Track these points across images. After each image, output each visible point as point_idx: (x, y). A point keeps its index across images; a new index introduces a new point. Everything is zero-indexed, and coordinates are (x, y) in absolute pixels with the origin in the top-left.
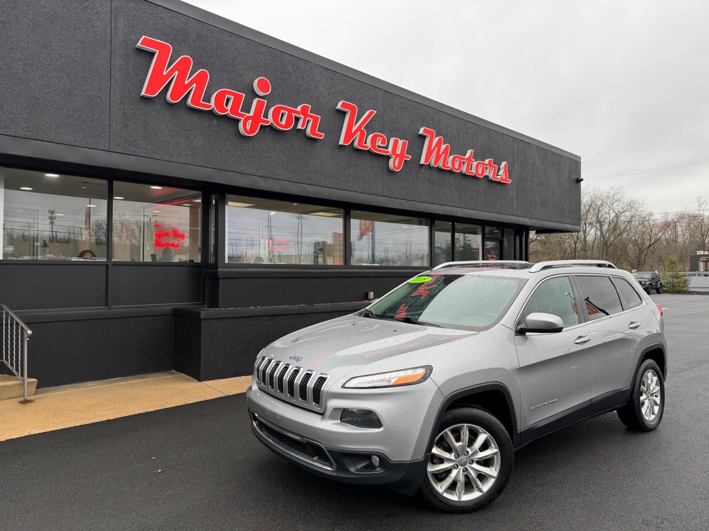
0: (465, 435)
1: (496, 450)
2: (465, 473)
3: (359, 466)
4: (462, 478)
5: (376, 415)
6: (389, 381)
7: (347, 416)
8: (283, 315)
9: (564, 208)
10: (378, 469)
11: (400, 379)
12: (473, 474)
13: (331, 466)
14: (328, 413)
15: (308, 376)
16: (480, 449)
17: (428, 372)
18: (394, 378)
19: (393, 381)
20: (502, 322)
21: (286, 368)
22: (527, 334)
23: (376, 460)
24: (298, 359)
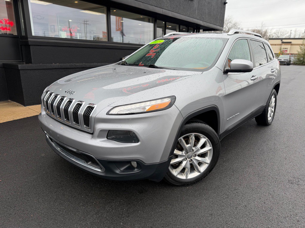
0: (192, 139)
1: (210, 148)
2: (191, 162)
3: (122, 169)
4: (189, 166)
5: (134, 133)
6: (144, 108)
7: (112, 135)
8: (72, 68)
9: (217, 17)
10: (136, 170)
11: (152, 106)
12: (196, 163)
13: (101, 169)
14: (96, 133)
15: (79, 105)
16: (200, 148)
17: (173, 100)
18: (148, 106)
19: (147, 108)
20: (216, 65)
21: (62, 99)
22: (229, 73)
23: (135, 164)
24: (71, 93)
